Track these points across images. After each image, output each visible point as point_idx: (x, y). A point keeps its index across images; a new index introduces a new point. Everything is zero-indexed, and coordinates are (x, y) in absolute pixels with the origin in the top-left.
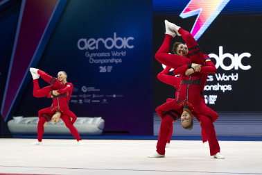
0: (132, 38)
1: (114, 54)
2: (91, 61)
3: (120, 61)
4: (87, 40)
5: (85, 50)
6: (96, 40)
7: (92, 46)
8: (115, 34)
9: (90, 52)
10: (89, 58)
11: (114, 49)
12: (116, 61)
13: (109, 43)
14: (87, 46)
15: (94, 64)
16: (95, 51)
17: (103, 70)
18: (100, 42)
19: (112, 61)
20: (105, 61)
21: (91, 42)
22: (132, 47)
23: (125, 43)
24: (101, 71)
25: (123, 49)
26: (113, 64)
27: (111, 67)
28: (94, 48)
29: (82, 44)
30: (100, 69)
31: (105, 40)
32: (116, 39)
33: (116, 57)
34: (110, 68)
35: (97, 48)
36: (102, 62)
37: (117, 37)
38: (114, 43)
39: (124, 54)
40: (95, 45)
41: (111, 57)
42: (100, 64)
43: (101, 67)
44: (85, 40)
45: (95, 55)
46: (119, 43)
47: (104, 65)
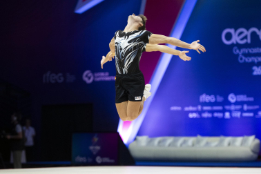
2: (241, 59)
4: (235, 31)
5: (233, 45)
6: (248, 29)
7: (242, 39)
9: (240, 46)
10: (238, 55)
14: (236, 39)
15: (245, 63)
16: (246, 46)
17: (257, 71)
20: (260, 59)
21: (241, 33)
24: (255, 73)
28: (244, 41)
29: (229, 36)
30: (253, 71)
31: (259, 29)
35: (249, 41)
36: (256, 61)
40: (246, 37)
42: (253, 64)
43: (255, 68)
44: (232, 31)
45: (246, 51)
47: (259, 64)
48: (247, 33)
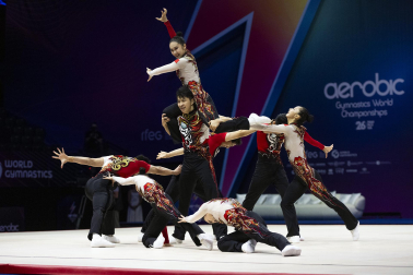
0: (402, 81)
1: (376, 104)
2: (344, 114)
3: (385, 113)
4: (338, 85)
5: (335, 100)
6: (350, 84)
7: (345, 94)
8: (377, 75)
9: (343, 101)
10: (341, 110)
11: (376, 97)
12: (379, 114)
13: (369, 88)
14: (338, 93)
15: (348, 118)
16: (349, 100)
17: (361, 126)
18: (357, 88)
19: (373, 113)
20: (363, 114)
21: (344, 87)
22: (402, 93)
23: (391, 87)
24: (358, 128)
25: (388, 97)
26: (376, 118)
27: (372, 122)
28: (347, 96)
29: (331, 91)
30: (357, 126)
31: (363, 83)
32: (379, 83)
33: (379, 108)
34: (371, 124)
35: (352, 95)
36: (359, 116)
37: (380, 79)
38: (376, 88)
39: (390, 103)
40: (348, 91)
41: (372, 108)
42: (356, 119)
43: (358, 123)
44: (334, 85)
45: (349, 105)
46: (383, 88)
47: (362, 119)
48: (350, 87)
